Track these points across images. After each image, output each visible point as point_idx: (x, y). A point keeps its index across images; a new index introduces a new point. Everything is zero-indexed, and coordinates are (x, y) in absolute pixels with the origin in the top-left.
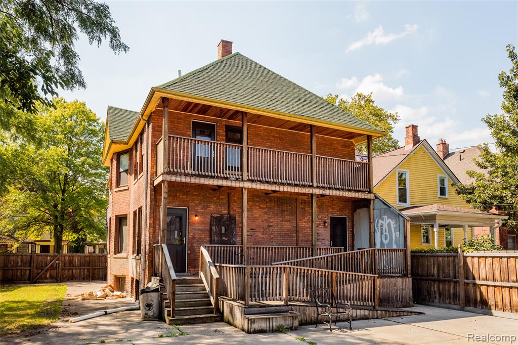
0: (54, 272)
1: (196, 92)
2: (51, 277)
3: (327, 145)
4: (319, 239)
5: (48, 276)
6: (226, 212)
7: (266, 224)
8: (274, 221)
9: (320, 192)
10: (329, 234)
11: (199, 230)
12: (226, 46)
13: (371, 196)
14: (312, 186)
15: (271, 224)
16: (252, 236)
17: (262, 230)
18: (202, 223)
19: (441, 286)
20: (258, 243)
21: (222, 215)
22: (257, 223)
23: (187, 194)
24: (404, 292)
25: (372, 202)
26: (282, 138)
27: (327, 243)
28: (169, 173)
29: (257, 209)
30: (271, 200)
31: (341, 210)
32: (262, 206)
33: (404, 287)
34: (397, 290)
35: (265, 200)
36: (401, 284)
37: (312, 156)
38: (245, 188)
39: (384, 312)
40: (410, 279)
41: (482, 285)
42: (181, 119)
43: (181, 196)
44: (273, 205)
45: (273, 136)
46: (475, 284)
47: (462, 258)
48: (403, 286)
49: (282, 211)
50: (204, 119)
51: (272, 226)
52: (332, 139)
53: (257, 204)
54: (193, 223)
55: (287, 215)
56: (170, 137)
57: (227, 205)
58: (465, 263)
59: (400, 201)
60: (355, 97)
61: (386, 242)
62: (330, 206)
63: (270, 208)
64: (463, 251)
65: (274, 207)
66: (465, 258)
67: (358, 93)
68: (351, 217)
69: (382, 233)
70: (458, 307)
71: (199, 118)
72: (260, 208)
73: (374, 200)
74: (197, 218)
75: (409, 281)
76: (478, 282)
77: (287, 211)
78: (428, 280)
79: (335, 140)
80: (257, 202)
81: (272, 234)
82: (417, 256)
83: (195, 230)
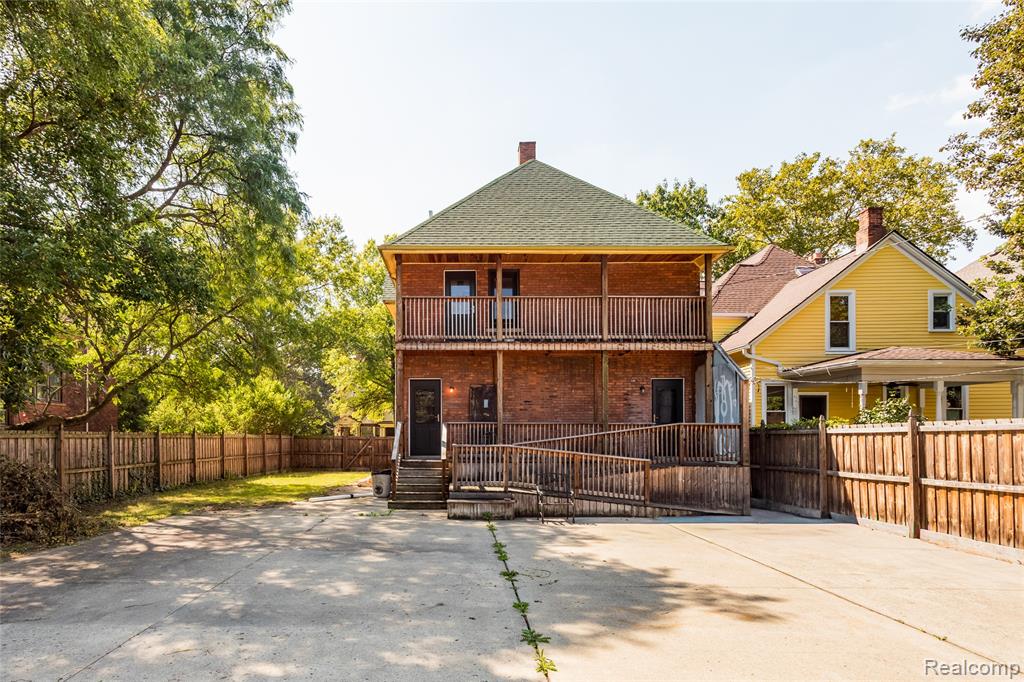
0: (367, 459)
1: (432, 240)
2: (365, 465)
3: (647, 275)
4: (632, 412)
5: (361, 463)
6: (490, 381)
7: (547, 395)
8: (559, 390)
9: (615, 347)
10: (649, 405)
11: (455, 404)
12: (527, 150)
13: (708, 347)
14: (602, 341)
15: (555, 394)
16: (526, 410)
17: (541, 402)
18: (458, 396)
19: (804, 480)
20: (535, 419)
21: (484, 385)
22: (533, 394)
23: (440, 362)
24: (734, 487)
25: (709, 355)
26: (572, 275)
27: (647, 416)
28: (404, 341)
29: (534, 375)
30: (554, 363)
31: (671, 369)
32: (541, 371)
33: (733, 480)
34: (718, 484)
35: (545, 363)
36: (726, 475)
37: (601, 299)
38: (500, 351)
39: (657, 510)
40: (747, 469)
41: (846, 478)
42: (430, 272)
43: (433, 365)
44: (558, 367)
45: (558, 275)
46: (839, 477)
47: (824, 437)
48: (734, 478)
49: (572, 376)
50: (460, 267)
51: (555, 397)
52: (656, 265)
53: (534, 368)
54: (447, 397)
55: (580, 381)
56: (404, 299)
57: (491, 372)
58: (829, 443)
59: (833, 345)
60: (858, 149)
61: (724, 414)
62: (652, 364)
63: (553, 373)
64: (827, 426)
65: (559, 370)
66: (828, 436)
67: (862, 141)
68: (690, 378)
69: (720, 402)
70: (818, 513)
71: (453, 267)
72: (538, 373)
73: (713, 352)
74: (452, 390)
75: (744, 473)
76: (841, 474)
77: (579, 375)
78: (790, 472)
79: (661, 266)
80: (534, 365)
81: (556, 407)
82: (780, 435)
83: (450, 404)
